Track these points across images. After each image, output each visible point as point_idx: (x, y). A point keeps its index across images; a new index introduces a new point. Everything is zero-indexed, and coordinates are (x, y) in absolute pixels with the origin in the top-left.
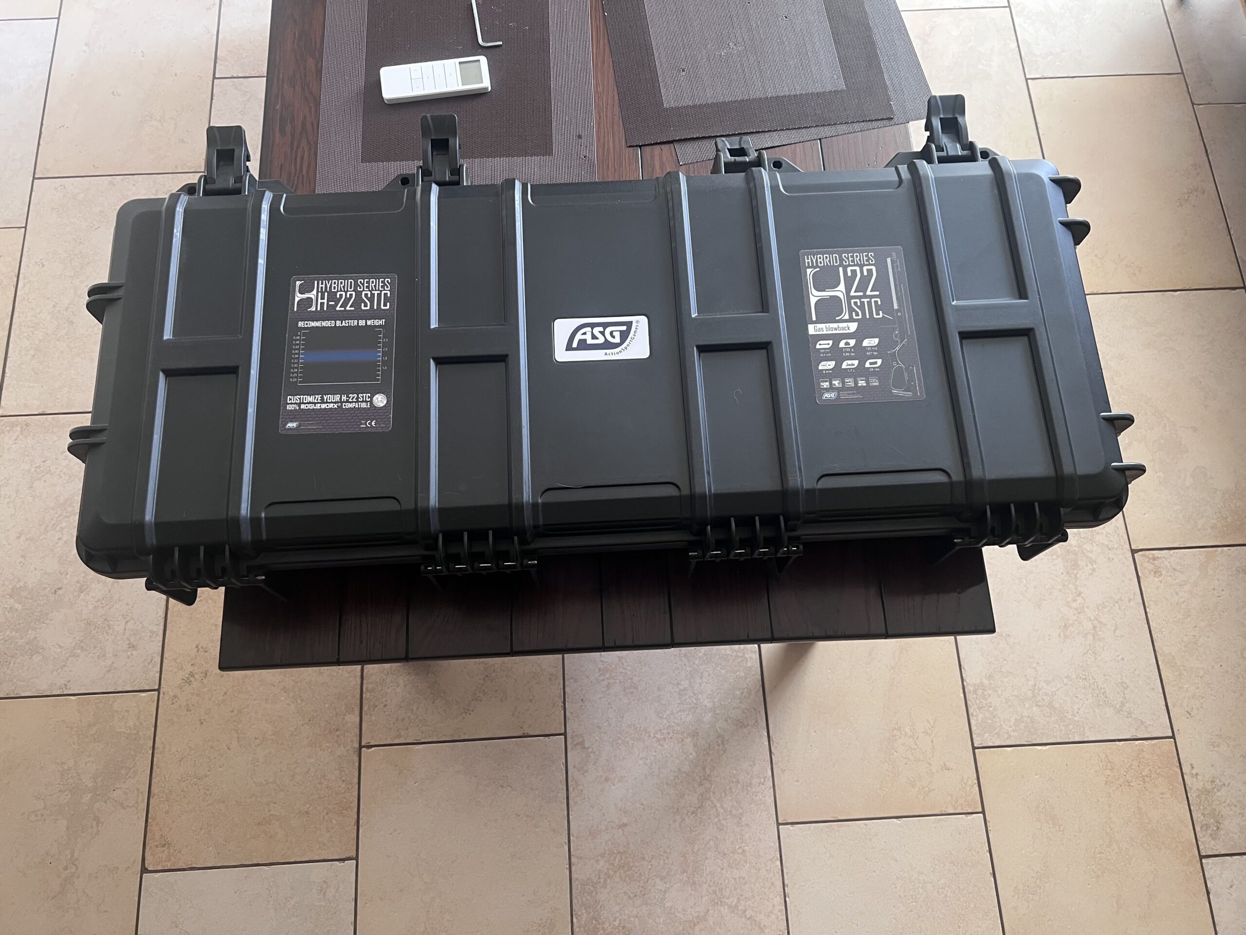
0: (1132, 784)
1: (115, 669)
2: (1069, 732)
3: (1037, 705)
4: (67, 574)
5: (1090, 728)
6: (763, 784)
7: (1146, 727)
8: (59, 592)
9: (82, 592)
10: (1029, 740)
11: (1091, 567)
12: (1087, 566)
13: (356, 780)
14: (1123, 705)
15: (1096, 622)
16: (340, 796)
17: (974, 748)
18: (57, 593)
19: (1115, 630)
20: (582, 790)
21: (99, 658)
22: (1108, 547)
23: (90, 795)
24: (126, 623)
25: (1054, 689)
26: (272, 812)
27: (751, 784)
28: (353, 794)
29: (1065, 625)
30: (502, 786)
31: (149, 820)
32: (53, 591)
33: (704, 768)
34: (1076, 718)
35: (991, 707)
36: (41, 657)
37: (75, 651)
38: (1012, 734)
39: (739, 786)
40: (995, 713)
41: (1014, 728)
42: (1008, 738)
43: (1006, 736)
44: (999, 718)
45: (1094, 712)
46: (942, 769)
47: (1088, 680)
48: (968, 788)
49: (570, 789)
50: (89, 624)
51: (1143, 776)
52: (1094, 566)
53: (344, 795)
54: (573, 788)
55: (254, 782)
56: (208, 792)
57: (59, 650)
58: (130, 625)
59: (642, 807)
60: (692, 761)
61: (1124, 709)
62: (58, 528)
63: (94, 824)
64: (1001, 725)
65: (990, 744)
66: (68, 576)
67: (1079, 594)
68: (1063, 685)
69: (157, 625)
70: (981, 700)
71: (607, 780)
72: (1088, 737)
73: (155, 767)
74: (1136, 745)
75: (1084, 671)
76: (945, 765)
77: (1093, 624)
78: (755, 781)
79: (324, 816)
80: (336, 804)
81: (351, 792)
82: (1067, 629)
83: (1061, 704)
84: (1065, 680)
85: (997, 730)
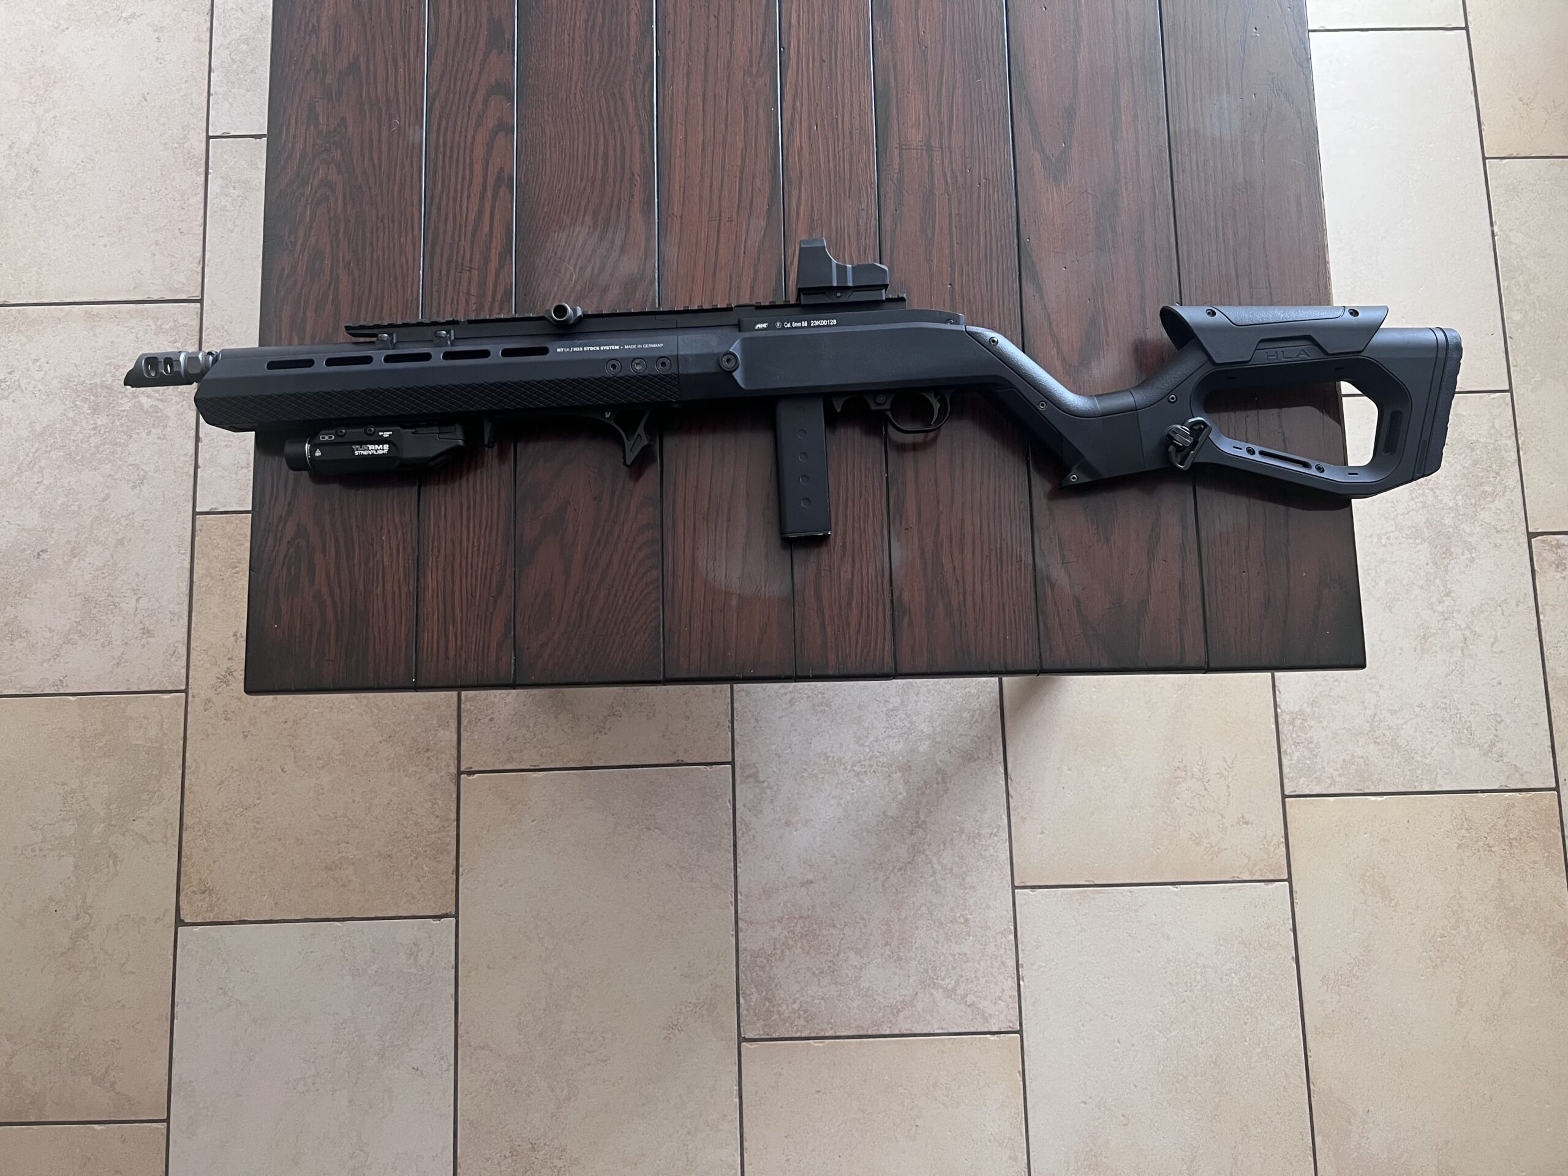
0: (1493, 849)
1: (126, 661)
2: (1415, 778)
3: (1375, 742)
4: (52, 532)
5: (1446, 774)
6: (995, 835)
7: (1522, 775)
8: (44, 556)
9: (75, 557)
10: (1360, 787)
11: (1469, 556)
12: (1463, 554)
13: (454, 816)
14: (1493, 744)
15: (1467, 633)
16: (433, 836)
17: (1284, 797)
18: (41, 557)
19: (1493, 644)
20: (754, 836)
21: (103, 647)
22: (1495, 528)
23: (102, 825)
24: (138, 600)
25: (1400, 722)
26: (344, 854)
27: (979, 835)
28: (450, 833)
29: (1425, 635)
30: (648, 829)
31: (183, 860)
32: (36, 554)
33: (918, 813)
34: (1427, 761)
35: (1311, 742)
36: (25, 644)
37: (71, 636)
38: (1337, 779)
39: (964, 837)
40: (1317, 751)
41: (1341, 771)
42: (1331, 784)
43: (1329, 781)
44: (1321, 757)
45: (1453, 752)
46: (1238, 823)
47: (1448, 711)
48: (1272, 849)
49: (739, 834)
50: (87, 600)
51: (1510, 839)
52: (1473, 555)
53: (437, 835)
54: (743, 834)
55: (319, 816)
56: (258, 826)
57: (49, 635)
58: (144, 603)
59: (834, 860)
60: (901, 803)
61: (1494, 750)
62: (36, 469)
63: (111, 863)
64: (1323, 768)
65: (1307, 792)
66: (53, 535)
67: (1448, 594)
68: (1414, 717)
69: (178, 604)
70: (1300, 734)
71: (787, 823)
72: (1440, 786)
73: (187, 793)
74: (1506, 799)
75: (1445, 697)
76: (1243, 817)
77: (1463, 635)
78: (986, 831)
79: (412, 861)
80: (427, 846)
81: (449, 831)
82: (1426, 641)
83: (1408, 741)
84: (1417, 710)
85: (1318, 773)
